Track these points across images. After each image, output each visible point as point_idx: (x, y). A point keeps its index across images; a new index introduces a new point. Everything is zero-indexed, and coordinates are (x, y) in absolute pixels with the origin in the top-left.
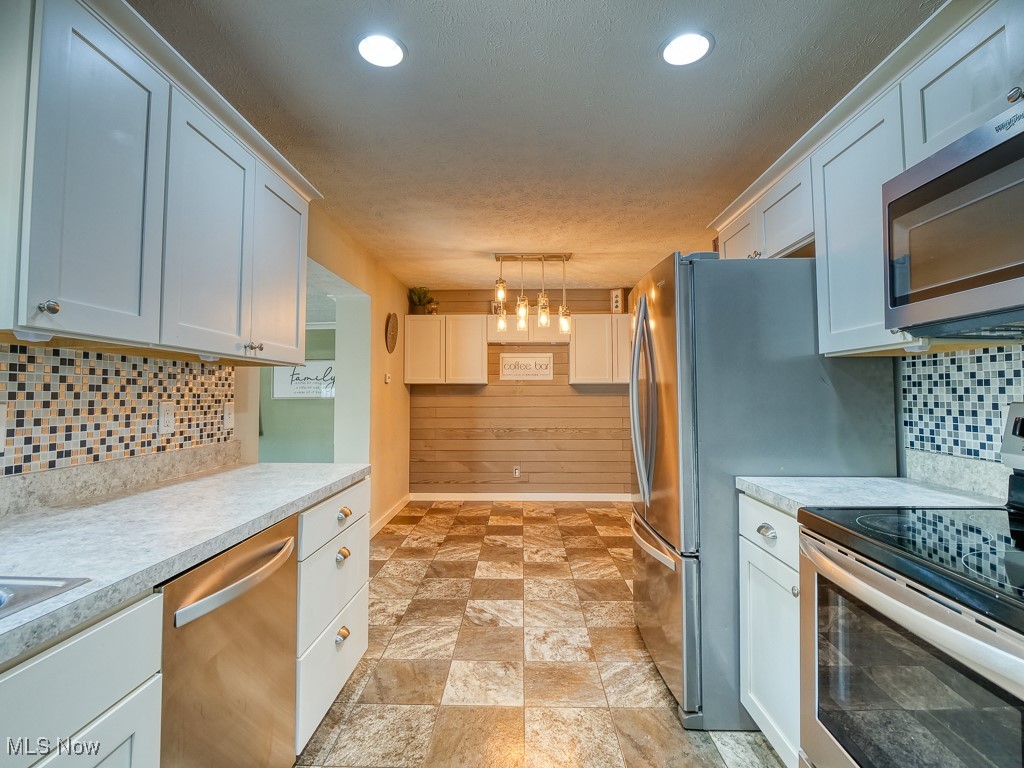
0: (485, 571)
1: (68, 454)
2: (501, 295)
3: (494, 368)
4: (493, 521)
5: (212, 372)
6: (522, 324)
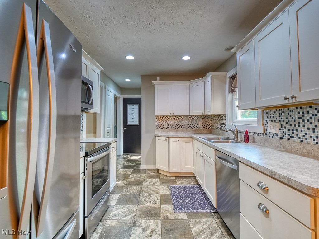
1: (293, 137)
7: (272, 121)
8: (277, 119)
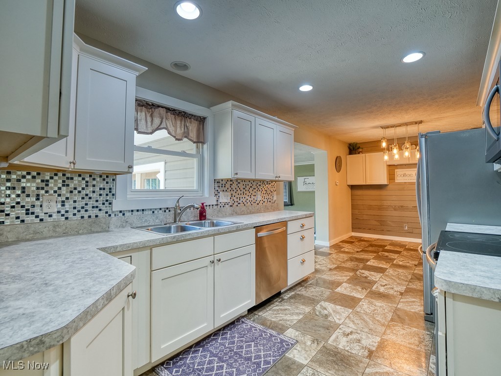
0: (371, 263)
1: (240, 203)
2: (384, 145)
3: (391, 176)
4: (387, 248)
5: (270, 184)
6: (397, 157)
7: (223, 191)
8: (228, 189)
